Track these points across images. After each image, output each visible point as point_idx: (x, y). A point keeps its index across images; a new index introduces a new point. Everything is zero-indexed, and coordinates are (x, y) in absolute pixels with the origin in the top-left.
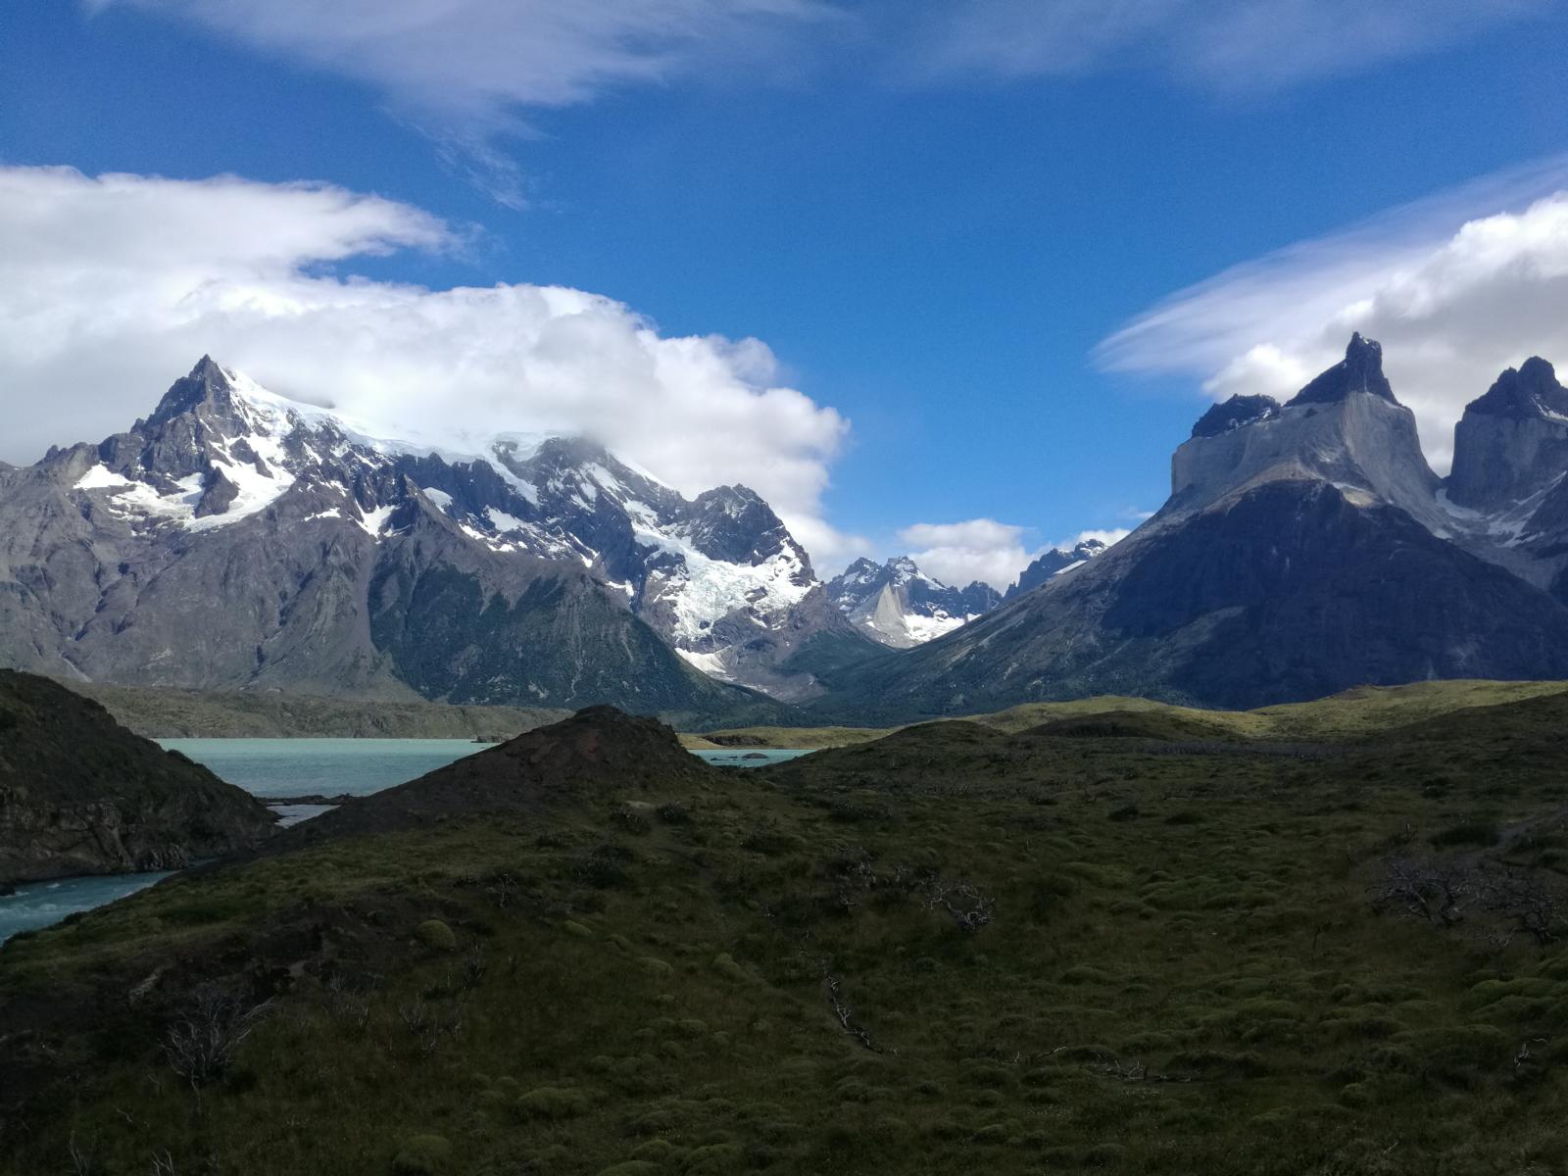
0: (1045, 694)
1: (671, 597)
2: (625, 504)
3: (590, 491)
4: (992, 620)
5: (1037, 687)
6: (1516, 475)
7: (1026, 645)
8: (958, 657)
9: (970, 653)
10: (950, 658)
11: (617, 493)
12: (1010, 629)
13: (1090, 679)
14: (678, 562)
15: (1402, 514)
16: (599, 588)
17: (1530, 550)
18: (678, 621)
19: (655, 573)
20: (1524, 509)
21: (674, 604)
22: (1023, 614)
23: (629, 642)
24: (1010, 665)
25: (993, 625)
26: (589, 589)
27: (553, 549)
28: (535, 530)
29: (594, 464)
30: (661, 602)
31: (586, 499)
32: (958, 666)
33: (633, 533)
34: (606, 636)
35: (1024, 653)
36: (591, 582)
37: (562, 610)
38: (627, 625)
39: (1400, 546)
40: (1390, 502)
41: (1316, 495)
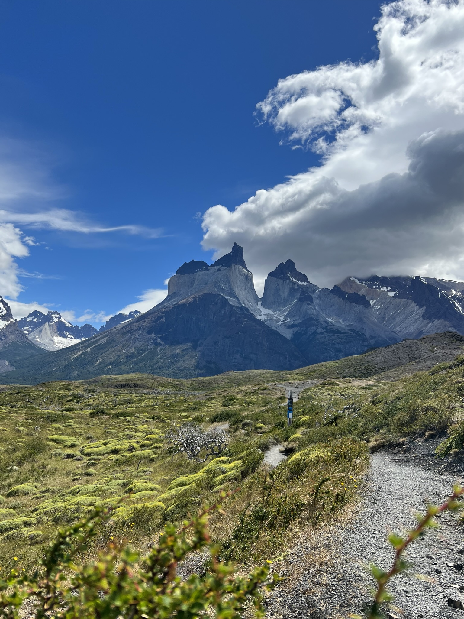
0: (112, 372)
4: (92, 341)
5: (110, 369)
6: (282, 300)
7: (106, 352)
8: (76, 355)
9: (82, 354)
10: (73, 356)
12: (100, 345)
13: (131, 366)
15: (247, 310)
17: (285, 325)
20: (284, 311)
22: (106, 339)
24: (99, 359)
25: (93, 342)
32: (76, 359)
35: (105, 355)
39: (246, 321)
40: (244, 305)
41: (219, 300)
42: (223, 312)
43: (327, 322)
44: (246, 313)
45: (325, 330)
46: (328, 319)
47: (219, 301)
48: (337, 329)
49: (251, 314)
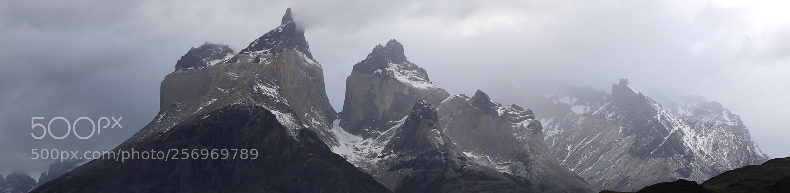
6: (380, 115)
15: (314, 136)
17: (386, 165)
20: (384, 138)
39: (311, 157)
40: (306, 126)
41: (258, 116)
42: (266, 140)
43: (463, 159)
44: (312, 141)
45: (460, 174)
46: (465, 153)
47: (259, 120)
48: (481, 173)
49: (322, 143)
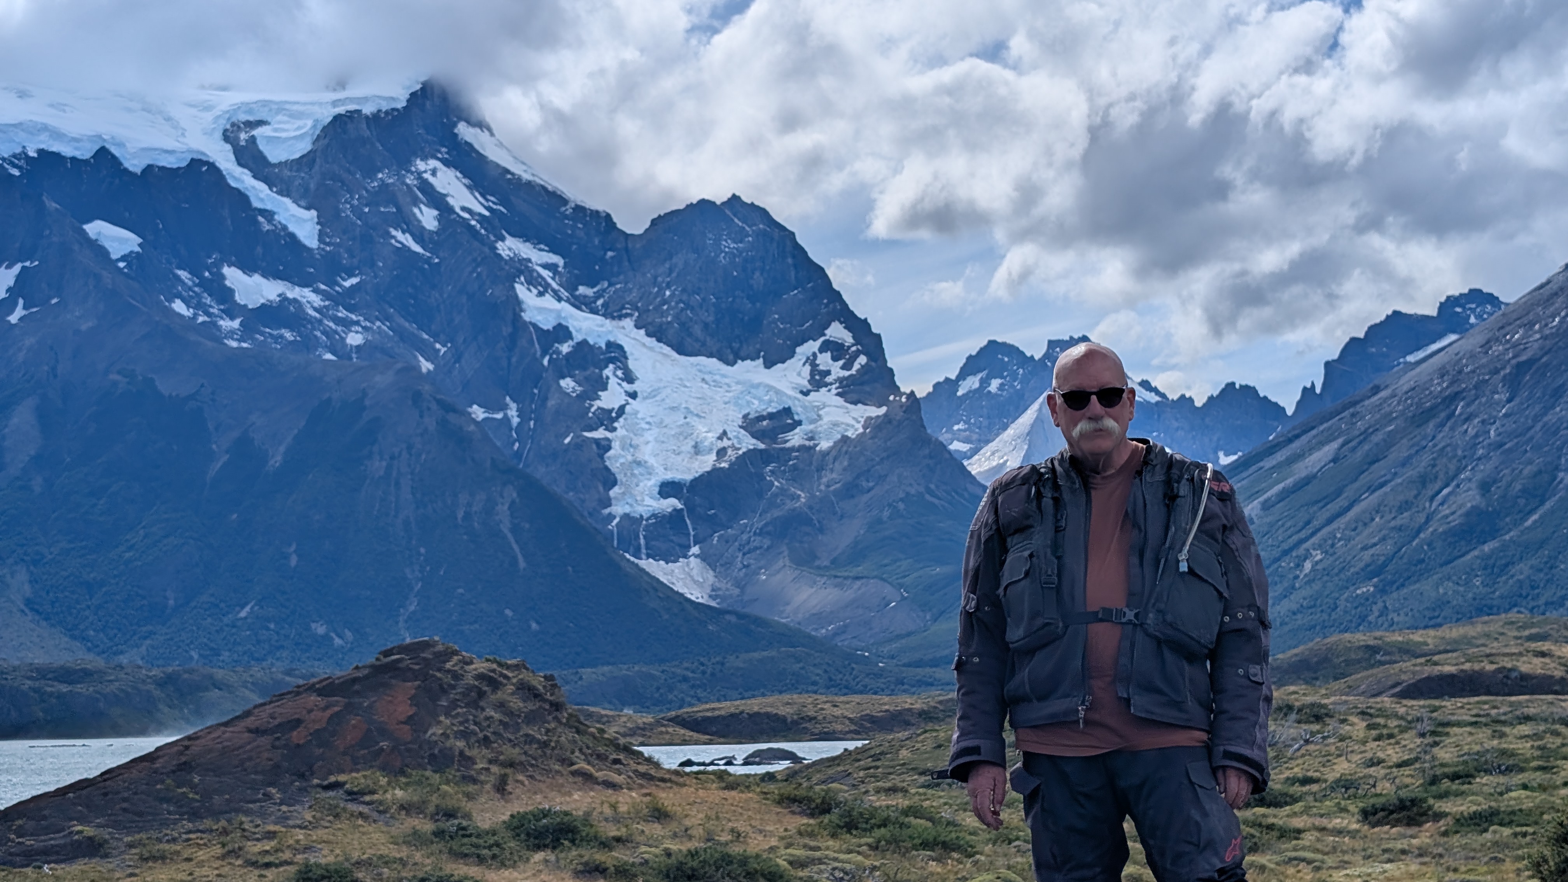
1: (600, 434)
2: (499, 245)
3: (428, 218)
5: (1367, 600)
11: (482, 219)
12: (1305, 480)
13: (1477, 582)
14: (612, 360)
16: (452, 417)
18: (614, 483)
19: (567, 383)
21: (604, 446)
23: (515, 530)
24: (1307, 556)
26: (430, 423)
27: (354, 339)
28: (316, 300)
29: (433, 163)
30: (580, 444)
31: (420, 234)
33: (517, 304)
34: (467, 516)
35: (1338, 530)
36: (434, 406)
37: (378, 466)
38: (511, 493)
